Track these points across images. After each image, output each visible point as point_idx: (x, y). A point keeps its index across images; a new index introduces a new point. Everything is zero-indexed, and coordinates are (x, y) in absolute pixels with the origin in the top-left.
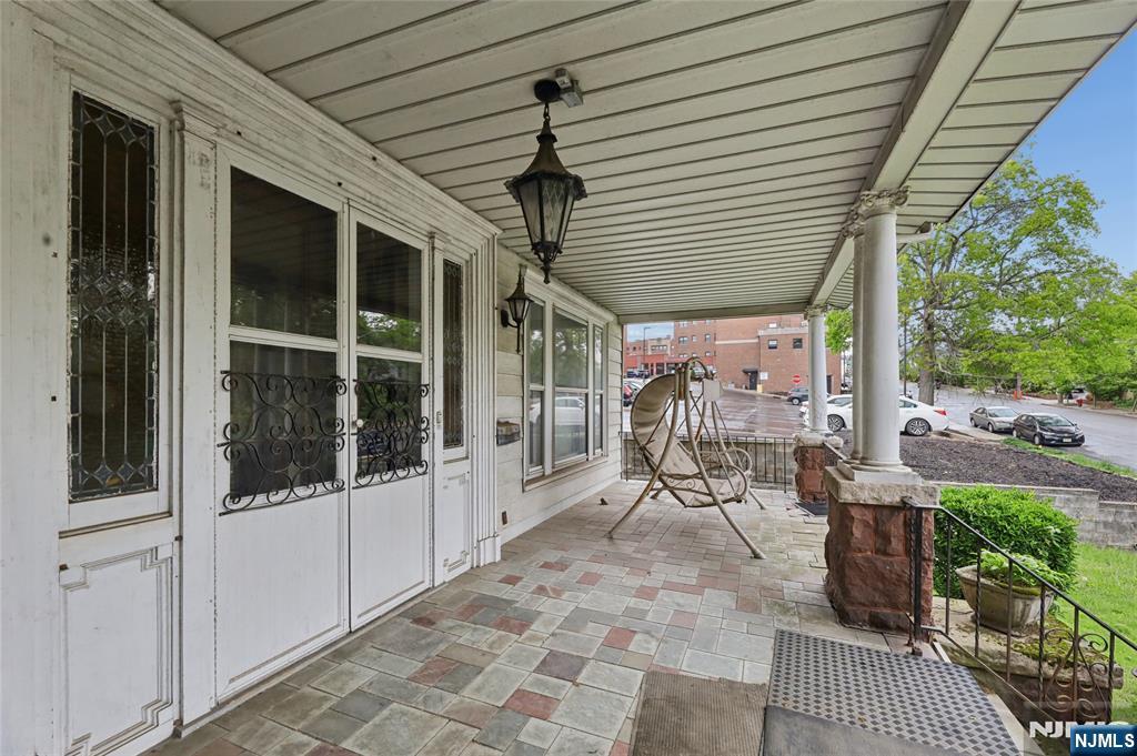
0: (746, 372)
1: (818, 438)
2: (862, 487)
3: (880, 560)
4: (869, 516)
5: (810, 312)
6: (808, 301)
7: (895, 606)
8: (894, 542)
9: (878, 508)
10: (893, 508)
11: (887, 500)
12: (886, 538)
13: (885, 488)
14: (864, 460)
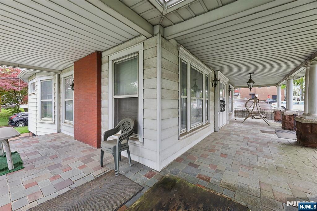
0: (250, 95)
1: (279, 109)
2: (287, 113)
3: (290, 122)
4: (288, 116)
5: (277, 86)
6: (277, 84)
7: (292, 127)
8: (292, 119)
9: (290, 115)
10: (292, 115)
11: (291, 114)
12: (291, 119)
13: (291, 113)
14: (288, 110)
